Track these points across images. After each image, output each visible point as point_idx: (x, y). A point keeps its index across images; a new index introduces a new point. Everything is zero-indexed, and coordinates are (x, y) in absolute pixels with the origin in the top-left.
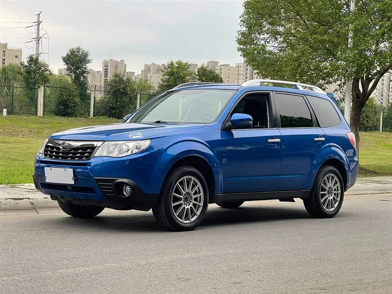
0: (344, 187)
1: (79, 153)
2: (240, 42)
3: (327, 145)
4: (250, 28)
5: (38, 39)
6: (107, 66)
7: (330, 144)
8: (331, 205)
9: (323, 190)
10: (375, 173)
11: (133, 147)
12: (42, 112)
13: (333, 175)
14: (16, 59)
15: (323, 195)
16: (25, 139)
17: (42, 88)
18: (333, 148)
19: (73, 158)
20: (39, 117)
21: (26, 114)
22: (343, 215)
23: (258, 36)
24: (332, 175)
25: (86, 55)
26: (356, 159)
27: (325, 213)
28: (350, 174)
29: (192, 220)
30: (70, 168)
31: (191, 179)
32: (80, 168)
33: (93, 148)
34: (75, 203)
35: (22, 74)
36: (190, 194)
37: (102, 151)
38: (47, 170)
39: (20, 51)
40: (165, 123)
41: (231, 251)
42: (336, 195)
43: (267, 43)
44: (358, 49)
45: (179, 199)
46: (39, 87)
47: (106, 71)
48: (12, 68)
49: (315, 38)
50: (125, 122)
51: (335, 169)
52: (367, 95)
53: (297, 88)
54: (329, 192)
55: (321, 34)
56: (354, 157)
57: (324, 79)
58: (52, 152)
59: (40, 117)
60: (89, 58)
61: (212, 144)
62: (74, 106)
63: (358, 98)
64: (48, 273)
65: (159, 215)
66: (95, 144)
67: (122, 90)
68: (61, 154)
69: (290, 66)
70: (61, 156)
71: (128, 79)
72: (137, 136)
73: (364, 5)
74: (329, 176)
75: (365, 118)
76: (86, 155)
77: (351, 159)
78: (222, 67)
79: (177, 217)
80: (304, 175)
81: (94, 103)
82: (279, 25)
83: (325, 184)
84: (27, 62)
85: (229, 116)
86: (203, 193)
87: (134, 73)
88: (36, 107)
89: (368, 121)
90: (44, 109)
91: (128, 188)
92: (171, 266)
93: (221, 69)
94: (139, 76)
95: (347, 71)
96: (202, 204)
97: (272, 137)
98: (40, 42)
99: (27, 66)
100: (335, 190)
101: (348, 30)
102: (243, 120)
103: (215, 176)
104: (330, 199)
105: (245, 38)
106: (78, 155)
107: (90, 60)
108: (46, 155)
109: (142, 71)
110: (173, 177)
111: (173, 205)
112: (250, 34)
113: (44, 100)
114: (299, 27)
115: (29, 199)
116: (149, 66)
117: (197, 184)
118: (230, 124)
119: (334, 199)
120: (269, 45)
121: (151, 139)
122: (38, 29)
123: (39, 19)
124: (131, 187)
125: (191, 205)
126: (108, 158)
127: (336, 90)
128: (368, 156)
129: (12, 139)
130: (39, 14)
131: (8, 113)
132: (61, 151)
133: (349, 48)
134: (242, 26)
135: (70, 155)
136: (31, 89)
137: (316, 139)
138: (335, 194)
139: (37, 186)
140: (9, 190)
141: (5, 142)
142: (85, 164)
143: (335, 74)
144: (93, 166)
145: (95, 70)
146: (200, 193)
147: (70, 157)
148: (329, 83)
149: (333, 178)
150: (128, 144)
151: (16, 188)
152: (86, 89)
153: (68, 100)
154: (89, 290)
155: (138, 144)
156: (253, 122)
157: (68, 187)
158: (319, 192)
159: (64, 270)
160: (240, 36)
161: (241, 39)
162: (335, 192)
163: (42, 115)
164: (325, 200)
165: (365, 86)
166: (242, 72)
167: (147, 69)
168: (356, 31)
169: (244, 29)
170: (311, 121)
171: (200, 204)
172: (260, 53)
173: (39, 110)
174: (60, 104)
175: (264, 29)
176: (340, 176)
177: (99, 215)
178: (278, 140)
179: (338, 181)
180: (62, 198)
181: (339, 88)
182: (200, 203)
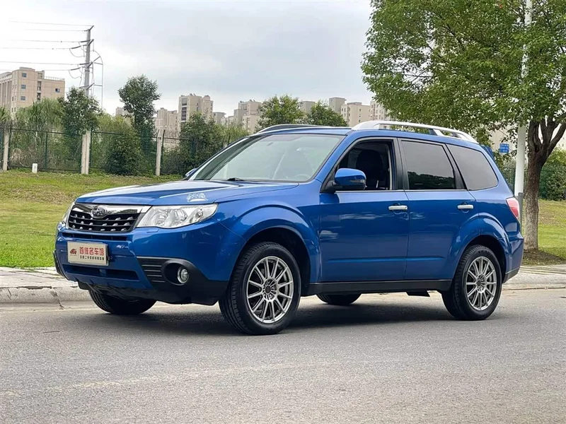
0: (502, 277)
1: (116, 222)
2: (367, 70)
3: (477, 215)
4: (380, 50)
5: (88, 65)
6: (186, 104)
7: (481, 214)
8: (483, 302)
9: (471, 279)
10: (561, 259)
11: (192, 214)
12: (87, 168)
13: (486, 259)
14: (57, 93)
15: (470, 288)
16: (62, 206)
17: (88, 134)
18: (486, 220)
19: (107, 229)
20: (83, 175)
21: (65, 170)
22: (499, 317)
23: (393, 61)
24: (483, 258)
25: (153, 89)
26: (519, 236)
27: (473, 313)
28: (511, 258)
29: (277, 319)
30: (104, 242)
31: (275, 261)
32: (120, 244)
33: (136, 216)
34: (113, 293)
35: (60, 115)
36: (274, 283)
37: (149, 219)
38: (72, 245)
39: (62, 82)
40: (242, 181)
41: (325, 363)
42: (490, 286)
43: (405, 71)
44: (535, 80)
45: (258, 289)
46: (84, 133)
47: (184, 111)
48: (48, 105)
49: (473, 64)
50: (187, 179)
51: (488, 250)
52: (549, 145)
53: (434, 134)
54: (479, 284)
55: (483, 59)
56: (517, 233)
57: (486, 122)
58: (79, 221)
59: (85, 175)
60: (157, 92)
61: (306, 212)
62: (133, 160)
63: (536, 151)
64: (56, 388)
65: (228, 311)
66: (139, 209)
67: (202, 137)
68: (91, 224)
69: (437, 103)
70: (91, 227)
71: (212, 123)
72: (198, 198)
73: (546, 18)
74: (480, 260)
75: (554, 180)
76: (126, 224)
77: (513, 236)
78: (350, 106)
79: (254, 315)
80: (442, 257)
81: (162, 156)
82: (422, 46)
83: (474, 272)
84: (68, 97)
85: (332, 172)
86: (292, 281)
87: (223, 114)
88: (80, 161)
89: (558, 186)
90: (90, 165)
91: (184, 273)
92: (234, 381)
93: (349, 109)
94: (230, 119)
95: (519, 112)
96: (291, 297)
97: (395, 203)
98: (91, 70)
99: (67, 103)
100: (488, 280)
101: (521, 54)
102: (352, 178)
103: (311, 257)
104: (481, 293)
105: (374, 64)
106: (114, 225)
107: (158, 96)
108: (71, 225)
109: (235, 111)
110: (248, 257)
111: (248, 297)
112: (380, 58)
113: (90, 152)
114: (452, 49)
115: (51, 288)
116: (246, 104)
117: (284, 269)
118: (334, 183)
119: (487, 294)
120: (409, 73)
121: (218, 203)
122: (88, 51)
123: (89, 36)
124: (187, 270)
125: (275, 298)
126: (156, 230)
127: (505, 138)
128: (556, 236)
129: (44, 206)
130: (89, 30)
131: (40, 169)
132: (92, 219)
133: (522, 79)
134: (369, 47)
135: (104, 225)
136: (72, 135)
137: (460, 207)
138: (488, 286)
139: (58, 269)
140: (24, 275)
141: (32, 210)
142: (124, 238)
143: (502, 116)
144: (135, 241)
145: (169, 110)
146: (288, 281)
147: (104, 227)
148: (494, 128)
149: (485, 262)
150: (185, 210)
151: (35, 274)
152: (151, 136)
153: (124, 151)
154: (110, 411)
155: (199, 210)
156: (367, 181)
157: (100, 270)
158: (464, 284)
159: (80, 385)
160: (367, 61)
161: (368, 65)
162: (488, 283)
163: (87, 173)
164: (474, 294)
165: (547, 133)
166: (379, 114)
167: (243, 108)
168: (533, 55)
169: (373, 50)
170: (454, 180)
171: (289, 297)
172: (395, 85)
173: (83, 165)
174: (113, 156)
175: (401, 51)
176: (496, 260)
177: (147, 311)
178: (404, 207)
179: (492, 267)
180: (92, 286)
181: (509, 137)
182: (288, 295)
